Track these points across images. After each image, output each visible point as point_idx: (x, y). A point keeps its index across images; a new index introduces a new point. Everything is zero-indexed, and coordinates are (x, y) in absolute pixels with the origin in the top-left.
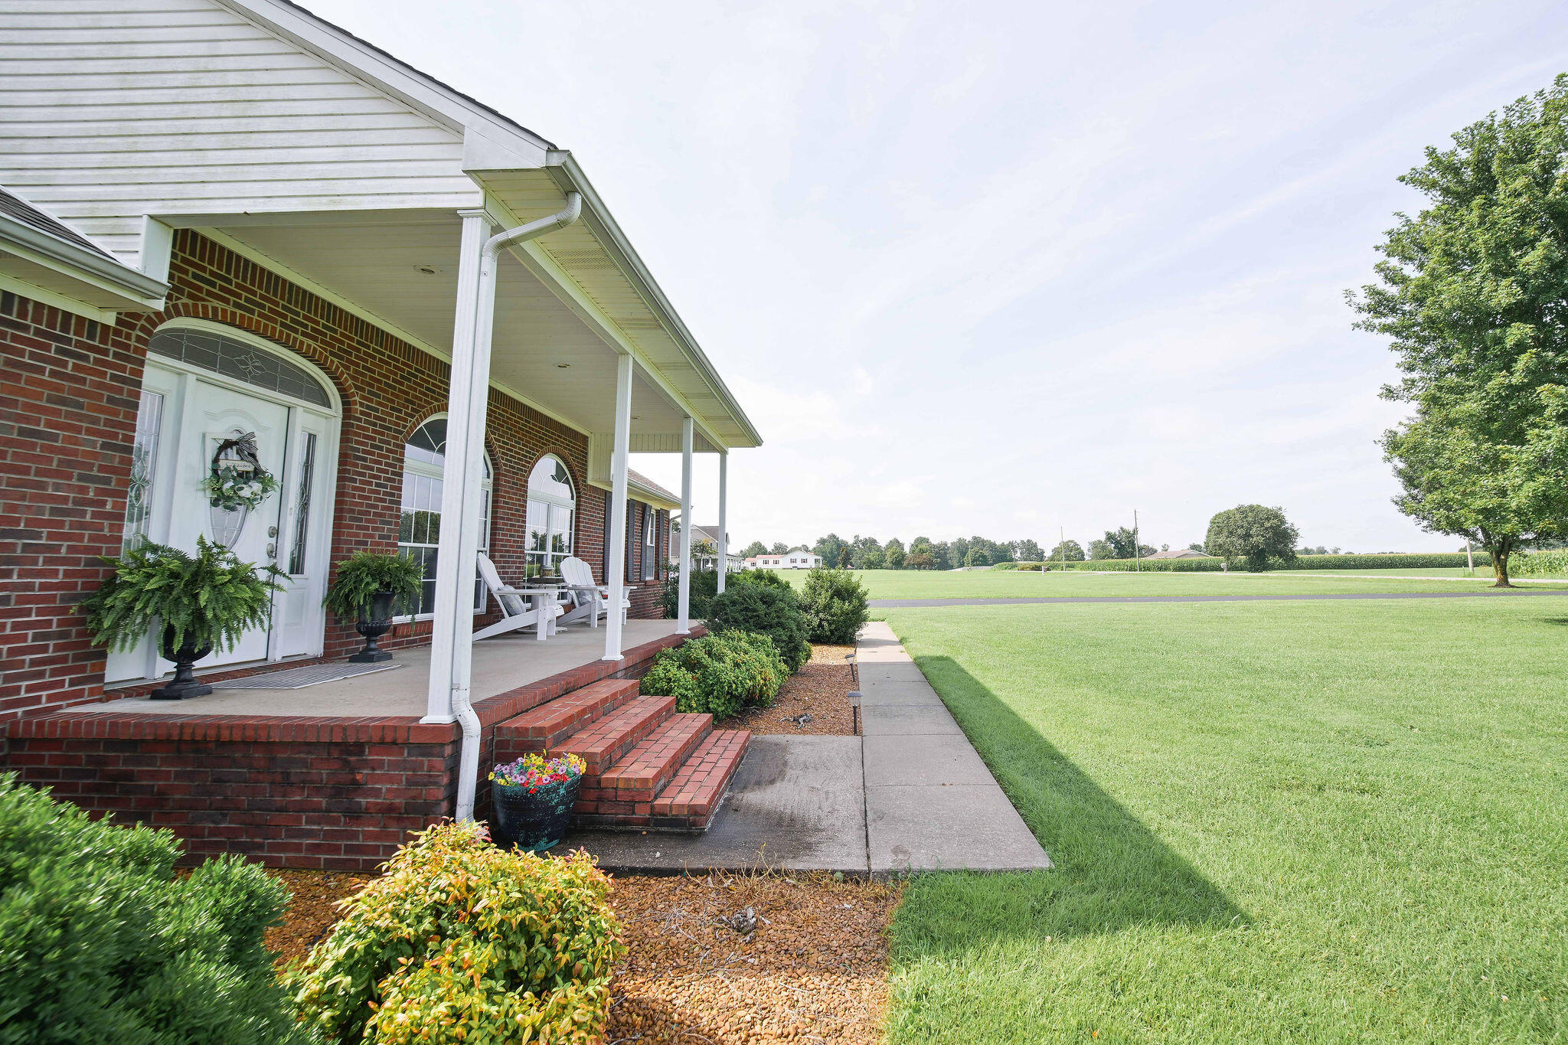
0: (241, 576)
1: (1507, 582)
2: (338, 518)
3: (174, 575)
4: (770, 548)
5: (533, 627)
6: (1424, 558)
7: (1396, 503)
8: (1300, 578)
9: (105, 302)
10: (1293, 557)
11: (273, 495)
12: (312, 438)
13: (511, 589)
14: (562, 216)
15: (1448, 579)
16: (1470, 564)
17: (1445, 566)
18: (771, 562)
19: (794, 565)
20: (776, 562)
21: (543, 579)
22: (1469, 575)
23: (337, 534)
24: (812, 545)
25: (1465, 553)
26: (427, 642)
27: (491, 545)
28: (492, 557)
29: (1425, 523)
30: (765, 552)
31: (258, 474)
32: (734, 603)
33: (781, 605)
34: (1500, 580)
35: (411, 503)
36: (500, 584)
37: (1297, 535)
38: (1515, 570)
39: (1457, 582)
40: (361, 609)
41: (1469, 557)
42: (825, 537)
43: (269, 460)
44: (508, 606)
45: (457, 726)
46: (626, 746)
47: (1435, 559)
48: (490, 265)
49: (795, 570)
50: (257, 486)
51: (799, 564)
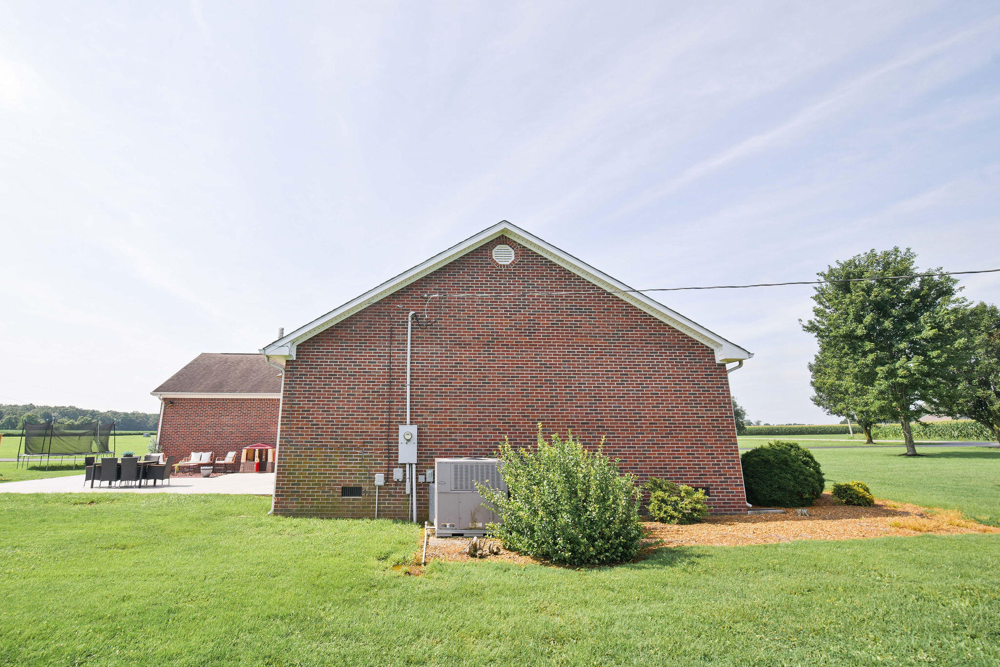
1: (872, 442)
6: (820, 428)
7: (812, 400)
8: (756, 440)
10: (743, 428)
15: (841, 440)
16: (851, 432)
17: (834, 433)
22: (852, 438)
25: (846, 425)
29: (828, 410)
34: (868, 440)
37: (745, 414)
38: (876, 435)
39: (846, 442)
41: (850, 428)
47: (827, 428)
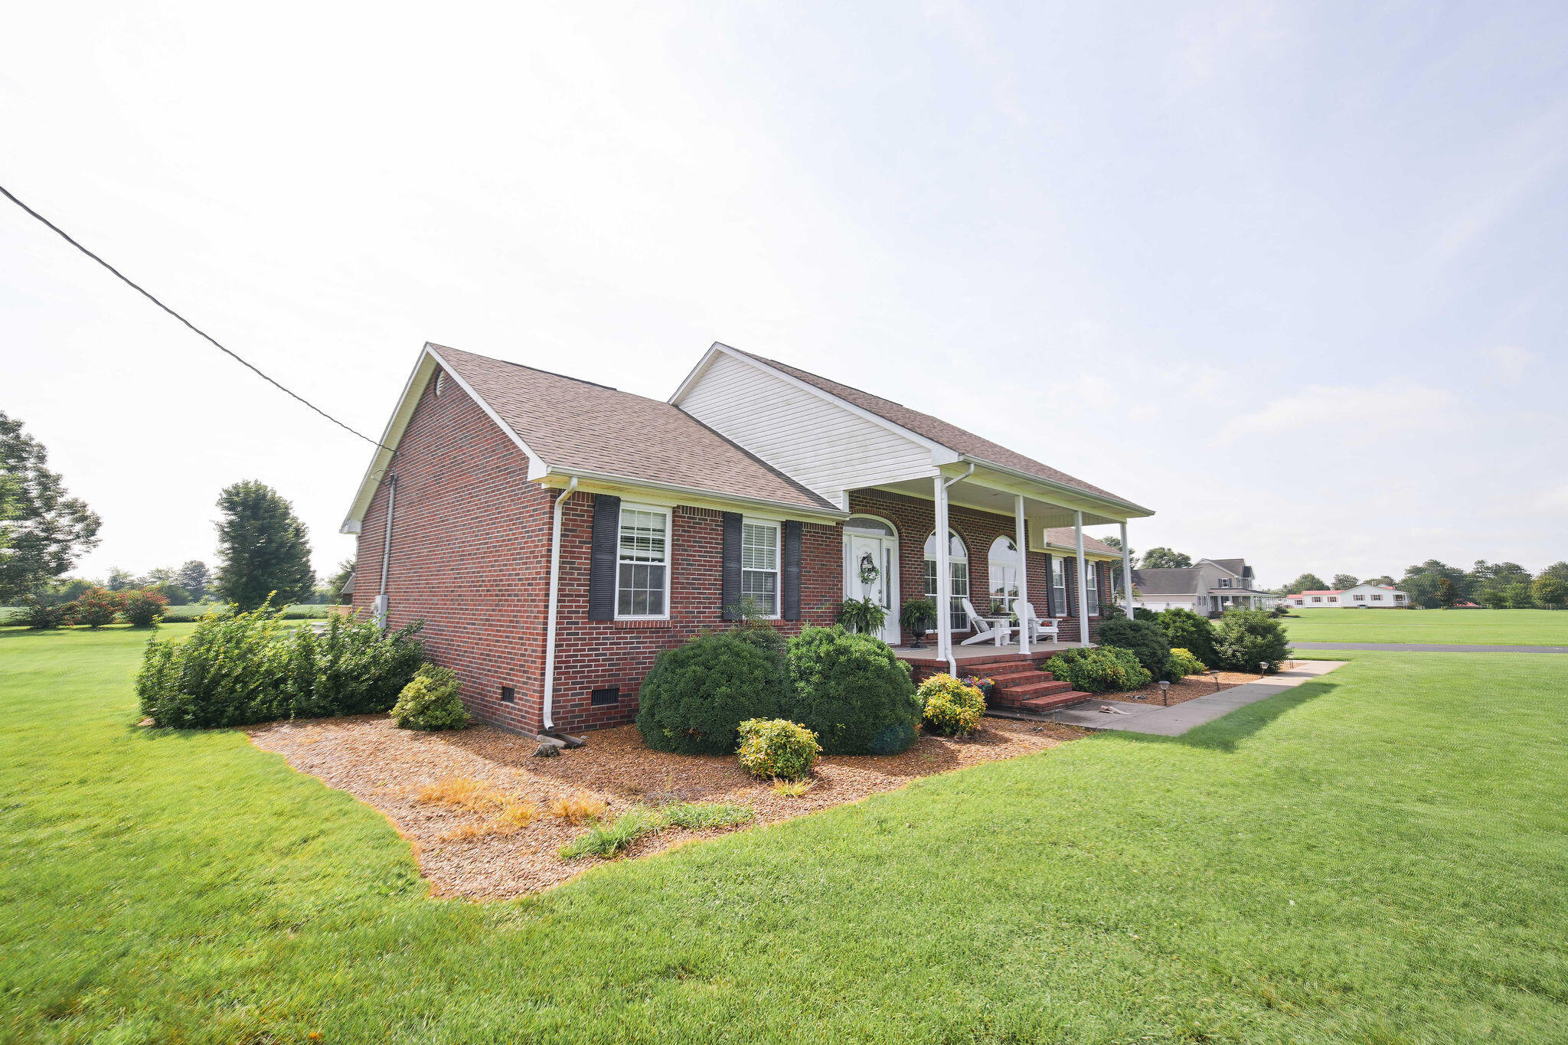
0: (877, 610)
2: (901, 587)
3: (859, 609)
4: (1329, 581)
5: (993, 639)
9: (833, 520)
11: (879, 576)
12: (888, 550)
13: (981, 618)
14: (967, 474)
18: (1325, 599)
19: (1360, 603)
20: (1333, 600)
21: (998, 612)
23: (901, 591)
24: (1399, 577)
26: (936, 644)
27: (970, 594)
28: (971, 601)
30: (1321, 587)
31: (873, 569)
32: (1111, 629)
33: (1146, 632)
35: (927, 557)
36: (975, 615)
40: (913, 624)
42: (1420, 565)
43: (876, 563)
44: (979, 628)
45: (948, 663)
46: (1015, 682)
48: (945, 496)
49: (1363, 610)
50: (874, 574)
51: (1368, 602)
